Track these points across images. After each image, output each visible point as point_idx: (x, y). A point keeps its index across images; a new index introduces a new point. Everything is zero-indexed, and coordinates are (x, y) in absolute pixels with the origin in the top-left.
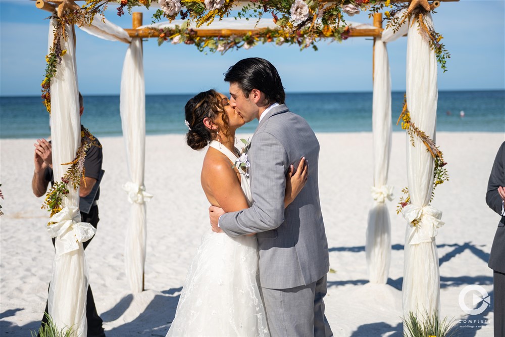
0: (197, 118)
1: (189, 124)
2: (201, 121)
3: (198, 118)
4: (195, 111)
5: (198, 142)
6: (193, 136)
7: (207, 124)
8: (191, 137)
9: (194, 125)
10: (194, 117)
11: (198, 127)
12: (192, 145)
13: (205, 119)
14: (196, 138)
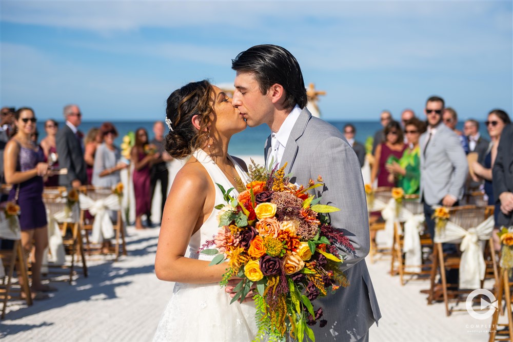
0: (184, 114)
1: (171, 122)
2: (188, 119)
3: (186, 114)
4: (182, 106)
5: (181, 147)
6: (174, 139)
7: (196, 124)
8: (171, 141)
9: (178, 124)
10: (180, 113)
11: (183, 127)
12: (172, 151)
13: (194, 117)
14: (179, 141)
